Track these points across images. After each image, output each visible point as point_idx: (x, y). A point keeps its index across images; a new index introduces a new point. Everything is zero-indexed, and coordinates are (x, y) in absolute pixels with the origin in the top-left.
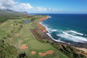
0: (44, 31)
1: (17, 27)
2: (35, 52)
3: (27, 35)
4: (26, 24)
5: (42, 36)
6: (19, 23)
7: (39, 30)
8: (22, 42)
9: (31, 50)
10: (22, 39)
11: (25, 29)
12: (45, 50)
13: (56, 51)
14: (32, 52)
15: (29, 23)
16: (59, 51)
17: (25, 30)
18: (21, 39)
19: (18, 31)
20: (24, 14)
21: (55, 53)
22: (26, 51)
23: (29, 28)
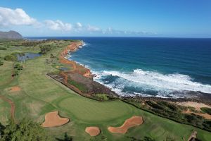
0: (86, 75)
1: (5, 71)
2: (97, 129)
3: (47, 87)
4: (30, 62)
5: (88, 86)
6: (5, 59)
7: (71, 73)
8: (42, 108)
9: (82, 124)
10: (37, 100)
11: (31, 74)
12: (119, 118)
13: (146, 115)
14: (88, 130)
15: (37, 58)
16: (153, 116)
17: (34, 75)
18: (34, 101)
19: (12, 82)
20: (10, 37)
21: (147, 122)
22: (66, 129)
23: (42, 69)
